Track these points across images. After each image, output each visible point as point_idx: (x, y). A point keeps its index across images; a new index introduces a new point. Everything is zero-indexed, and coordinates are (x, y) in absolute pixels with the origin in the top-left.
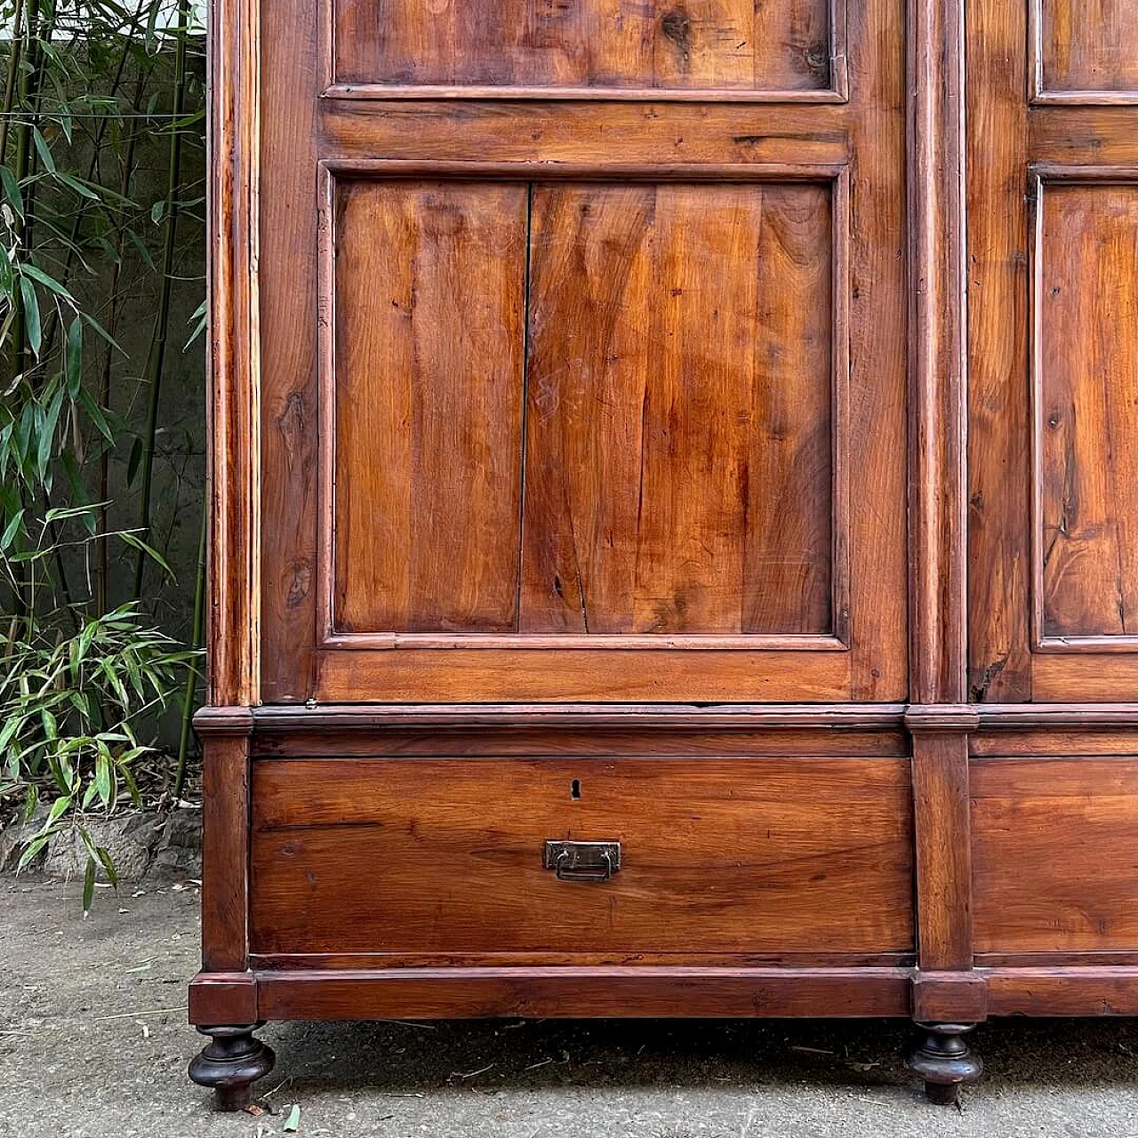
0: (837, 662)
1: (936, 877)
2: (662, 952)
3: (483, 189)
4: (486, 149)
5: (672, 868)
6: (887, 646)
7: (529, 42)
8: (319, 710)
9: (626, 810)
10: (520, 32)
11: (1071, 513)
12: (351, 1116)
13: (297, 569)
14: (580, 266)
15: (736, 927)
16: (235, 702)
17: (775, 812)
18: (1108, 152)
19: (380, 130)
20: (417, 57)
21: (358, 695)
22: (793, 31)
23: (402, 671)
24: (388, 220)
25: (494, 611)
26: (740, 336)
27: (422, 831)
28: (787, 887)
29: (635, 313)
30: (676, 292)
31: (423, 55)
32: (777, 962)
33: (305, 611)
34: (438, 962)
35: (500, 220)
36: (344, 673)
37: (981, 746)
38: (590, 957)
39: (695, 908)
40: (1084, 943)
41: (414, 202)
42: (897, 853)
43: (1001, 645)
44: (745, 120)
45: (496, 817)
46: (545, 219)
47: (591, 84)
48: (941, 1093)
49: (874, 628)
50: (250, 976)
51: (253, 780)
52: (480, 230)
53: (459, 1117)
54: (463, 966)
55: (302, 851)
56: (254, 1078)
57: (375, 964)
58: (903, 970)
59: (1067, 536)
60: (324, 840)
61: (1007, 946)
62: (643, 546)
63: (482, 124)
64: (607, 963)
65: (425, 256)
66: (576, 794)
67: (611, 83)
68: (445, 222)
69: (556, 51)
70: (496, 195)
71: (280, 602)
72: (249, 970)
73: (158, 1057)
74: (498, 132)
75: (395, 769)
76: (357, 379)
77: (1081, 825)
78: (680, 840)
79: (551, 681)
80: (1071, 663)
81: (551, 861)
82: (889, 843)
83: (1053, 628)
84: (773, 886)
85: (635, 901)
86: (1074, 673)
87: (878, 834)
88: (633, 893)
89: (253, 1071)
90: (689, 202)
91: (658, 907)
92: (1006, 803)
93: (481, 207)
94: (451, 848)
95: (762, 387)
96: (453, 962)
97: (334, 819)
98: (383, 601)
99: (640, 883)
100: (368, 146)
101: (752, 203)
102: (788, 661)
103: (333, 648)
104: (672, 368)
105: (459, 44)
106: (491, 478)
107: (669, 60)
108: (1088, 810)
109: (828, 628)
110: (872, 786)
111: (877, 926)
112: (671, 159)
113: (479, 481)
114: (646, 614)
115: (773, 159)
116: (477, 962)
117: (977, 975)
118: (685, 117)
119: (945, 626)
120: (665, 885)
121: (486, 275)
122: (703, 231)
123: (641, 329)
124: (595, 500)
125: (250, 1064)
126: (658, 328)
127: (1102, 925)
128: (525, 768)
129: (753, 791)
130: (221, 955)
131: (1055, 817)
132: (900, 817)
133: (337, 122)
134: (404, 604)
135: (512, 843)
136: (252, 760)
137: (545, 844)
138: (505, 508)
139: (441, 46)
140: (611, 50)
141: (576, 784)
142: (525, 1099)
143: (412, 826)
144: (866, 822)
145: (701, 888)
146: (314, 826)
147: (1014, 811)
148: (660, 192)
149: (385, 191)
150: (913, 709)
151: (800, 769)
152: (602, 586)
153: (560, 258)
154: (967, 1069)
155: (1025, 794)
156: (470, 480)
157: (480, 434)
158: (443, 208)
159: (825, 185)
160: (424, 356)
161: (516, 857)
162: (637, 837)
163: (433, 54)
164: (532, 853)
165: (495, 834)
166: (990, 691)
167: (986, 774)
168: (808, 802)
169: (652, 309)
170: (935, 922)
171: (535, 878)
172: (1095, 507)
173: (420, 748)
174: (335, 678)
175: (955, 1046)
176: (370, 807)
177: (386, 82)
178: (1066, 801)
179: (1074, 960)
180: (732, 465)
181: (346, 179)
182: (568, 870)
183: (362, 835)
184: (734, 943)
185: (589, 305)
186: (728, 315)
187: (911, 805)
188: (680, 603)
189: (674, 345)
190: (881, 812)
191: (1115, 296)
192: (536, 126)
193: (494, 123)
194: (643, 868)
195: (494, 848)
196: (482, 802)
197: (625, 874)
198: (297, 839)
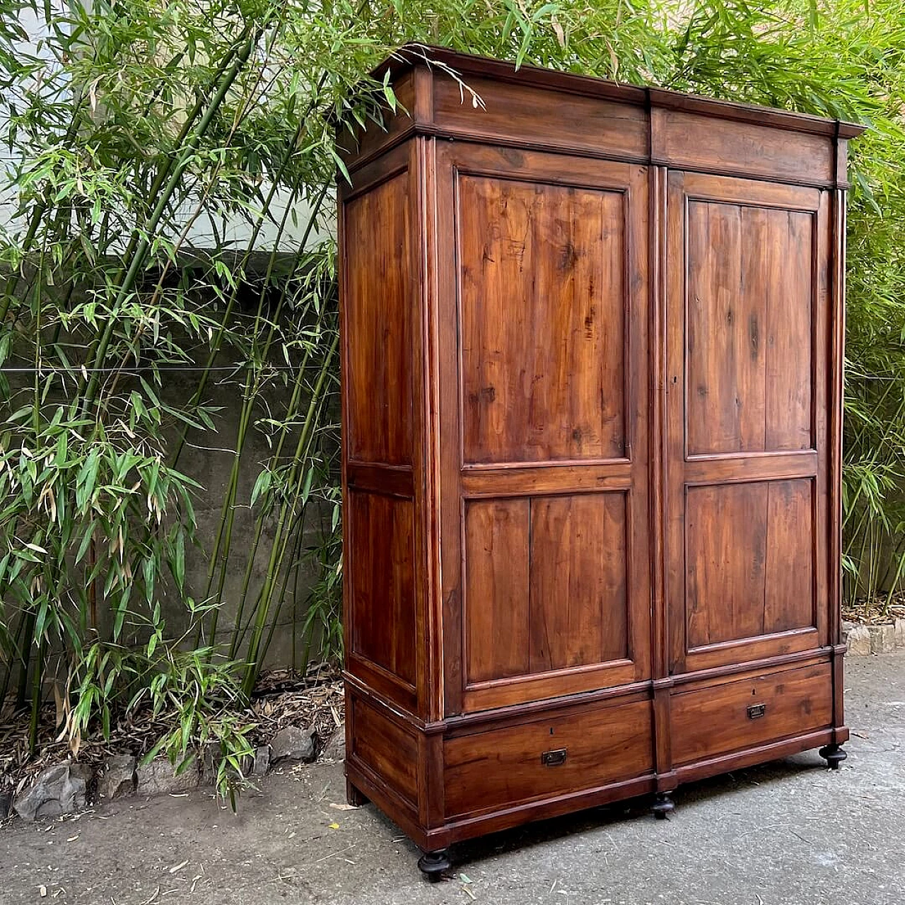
0: (631, 668)
1: (661, 741)
2: (580, 786)
3: (514, 501)
4: (518, 486)
5: (582, 755)
6: (645, 661)
7: (530, 444)
8: (466, 717)
9: (568, 736)
10: (527, 439)
11: (696, 603)
12: (483, 873)
13: (455, 662)
14: (547, 528)
15: (602, 772)
16: (437, 720)
17: (614, 726)
18: (707, 477)
19: (481, 483)
20: (492, 451)
21: (477, 709)
22: (614, 435)
23: (493, 696)
24: (483, 516)
25: (521, 667)
26: (599, 551)
27: (502, 758)
28: (617, 754)
29: (566, 546)
30: (579, 536)
31: (494, 450)
32: (615, 782)
33: (459, 676)
34: (507, 807)
35: (521, 513)
36: (472, 700)
37: (673, 692)
38: (557, 793)
39: (590, 767)
40: (701, 754)
41: (491, 508)
42: (648, 734)
43: (677, 654)
44: (601, 471)
45: (526, 747)
46: (535, 511)
47: (550, 459)
48: (661, 816)
49: (642, 655)
50: (447, 827)
51: (443, 749)
52: (514, 518)
55: (461, 774)
57: (481, 814)
58: (652, 775)
59: (695, 613)
60: (467, 768)
62: (570, 634)
63: (516, 478)
64: (562, 794)
65: (495, 529)
66: (552, 733)
67: (557, 458)
68: (502, 515)
69: (539, 447)
70: (519, 503)
71: (449, 675)
72: (446, 825)
74: (522, 480)
75: (492, 735)
76: (473, 581)
77: (700, 714)
78: (585, 743)
79: (542, 691)
80: (696, 657)
81: (544, 760)
82: (647, 731)
83: (691, 647)
84: (613, 754)
85: (570, 769)
86: (698, 660)
87: (643, 729)
88: (571, 766)
89: (447, 866)
90: (581, 501)
91: (578, 770)
92: (680, 710)
93: (516, 508)
94: (511, 762)
95: (607, 569)
96: (515, 805)
97: (472, 759)
98: (483, 669)
99: (572, 762)
100: (477, 489)
101: (601, 500)
102: (616, 671)
103: (469, 691)
104: (577, 562)
105: (507, 445)
106: (518, 615)
107: (575, 448)
108: (702, 708)
109: (627, 656)
110: (641, 712)
111: (643, 761)
112: (577, 487)
113: (515, 615)
114: (570, 660)
115: (609, 485)
116: (521, 804)
117: (673, 773)
118: (582, 472)
119: (663, 651)
120: (581, 761)
121: (517, 535)
122: (586, 512)
123: (566, 550)
124: (554, 618)
126: (572, 549)
127: (706, 746)
128: (535, 727)
129: (607, 721)
130: (435, 821)
131: (694, 712)
132: (650, 721)
133: (467, 480)
134: (489, 668)
135: (531, 756)
136: (444, 741)
137: (543, 754)
138: (524, 625)
139: (500, 446)
140: (556, 445)
141: (551, 730)
143: (498, 756)
144: (640, 725)
145: (591, 760)
146: (465, 763)
147: (682, 712)
148: (573, 498)
149: (481, 504)
150: (655, 682)
151: (620, 710)
152: (556, 651)
153: (541, 525)
154: (670, 806)
155: (685, 706)
156: (512, 616)
157: (516, 597)
158: (501, 510)
159: (625, 494)
160: (495, 569)
161: (532, 761)
162: (571, 745)
163: (498, 450)
164: (539, 758)
165: (526, 754)
166: (674, 672)
167: (674, 701)
168: (623, 721)
169: (570, 543)
170: (661, 756)
171: (539, 768)
172: (702, 600)
173: (500, 726)
174: (470, 705)
175: (667, 798)
176: (484, 752)
177: (482, 463)
178: (697, 706)
179: (698, 760)
180: (597, 600)
181: (468, 501)
182: (550, 762)
183: (480, 763)
184: (602, 777)
185: (551, 543)
186: (595, 543)
187: (654, 717)
188: (582, 653)
189: (578, 556)
190: (645, 719)
191: (707, 526)
192: (534, 477)
193: (521, 477)
194: (574, 756)
195: (525, 759)
196: (521, 742)
197: (568, 760)
198: (458, 770)
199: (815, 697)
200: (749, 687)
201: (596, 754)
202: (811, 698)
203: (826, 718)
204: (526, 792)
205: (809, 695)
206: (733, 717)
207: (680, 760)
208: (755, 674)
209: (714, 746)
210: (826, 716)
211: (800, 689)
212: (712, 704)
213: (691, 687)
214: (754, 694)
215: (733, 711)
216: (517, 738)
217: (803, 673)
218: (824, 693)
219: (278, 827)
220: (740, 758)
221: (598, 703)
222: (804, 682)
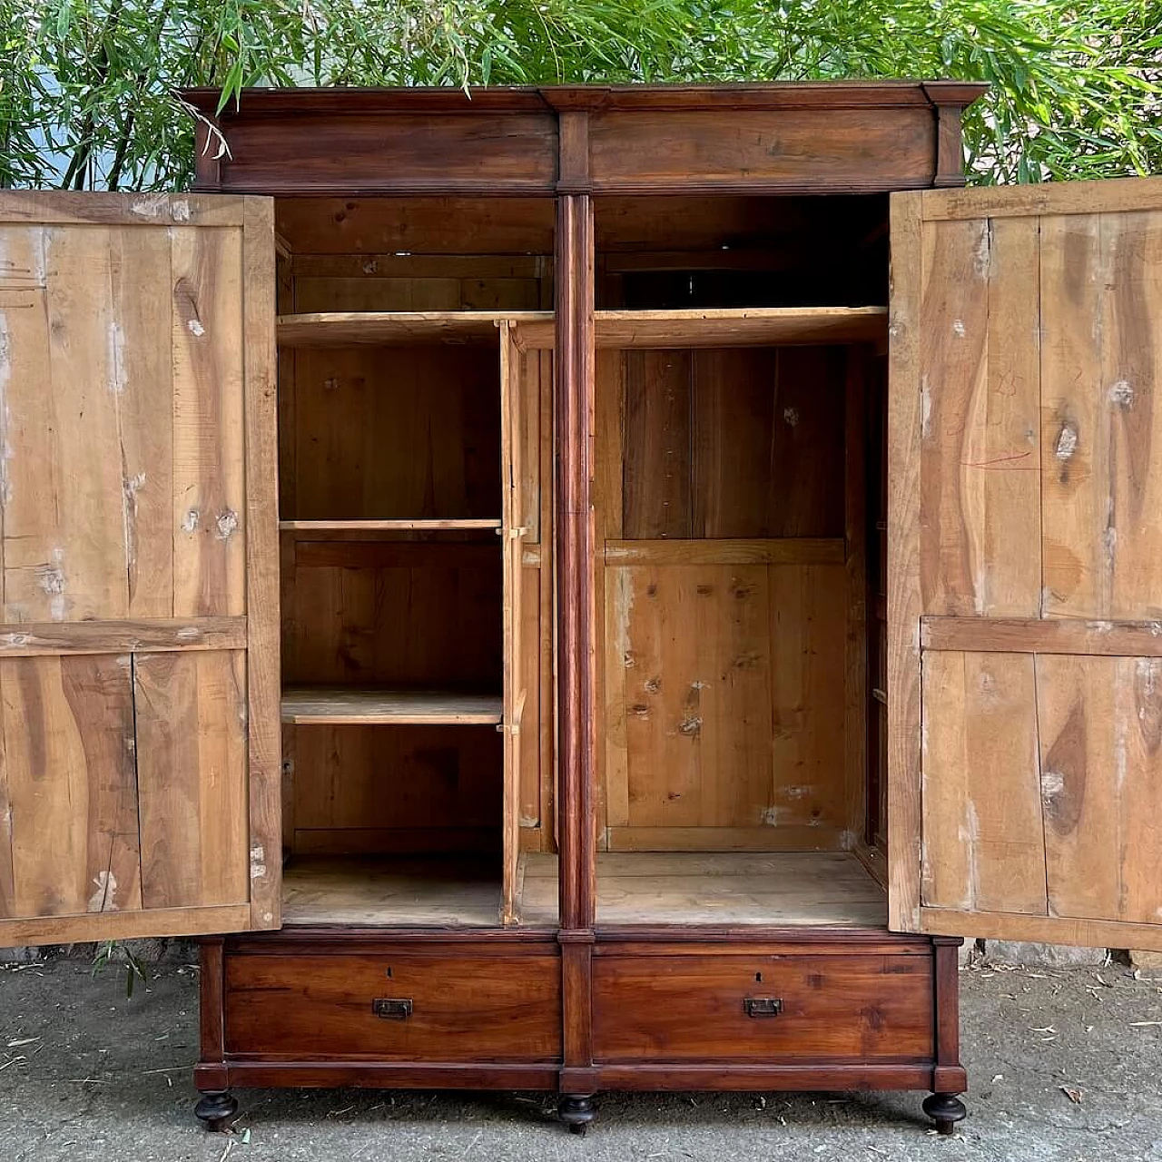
1: (573, 1019)
2: (434, 1055)
5: (438, 1013)
9: (415, 983)
12: (276, 1136)
15: (472, 1043)
27: (310, 993)
28: (497, 1023)
32: (492, 1061)
34: (319, 1059)
37: (598, 950)
38: (397, 1057)
39: (450, 1033)
40: (652, 1053)
42: (554, 1006)
45: (348, 986)
48: (577, 1129)
50: (225, 1065)
51: (225, 965)
53: (329, 1137)
54: (331, 1062)
55: (251, 1002)
56: (227, 1116)
58: (557, 1066)
60: (261, 997)
61: (612, 1054)
64: (405, 1061)
66: (389, 974)
72: (224, 1062)
73: (177, 1099)
75: (296, 960)
78: (444, 999)
81: (377, 1009)
82: (550, 1000)
84: (491, 1022)
85: (420, 1029)
87: (545, 996)
88: (419, 1025)
89: (227, 1113)
91: (431, 1033)
92: (611, 980)
94: (326, 1002)
96: (327, 1059)
97: (267, 986)
99: (422, 1020)
108: (653, 984)
110: (543, 971)
111: (544, 1042)
116: (340, 1059)
117: (594, 1069)
120: (434, 1021)
125: (225, 1109)
128: (364, 961)
129: (481, 973)
130: (208, 1054)
131: (638, 987)
132: (556, 987)
135: (357, 1000)
136: (225, 956)
137: (373, 1000)
141: (389, 970)
142: (365, 1127)
143: (305, 991)
144: (539, 990)
145: (454, 1023)
146: (257, 989)
147: (615, 984)
150: (563, 932)
151: (505, 962)
154: (589, 1117)
155: (621, 975)
161: (359, 1007)
162: (419, 997)
164: (367, 1005)
165: (348, 995)
167: (600, 965)
168: (509, 979)
170: (572, 1041)
171: (369, 1017)
173: (309, 951)
175: (583, 1104)
176: (284, 980)
178: (643, 979)
179: (646, 1061)
182: (384, 1013)
183: (282, 994)
184: (471, 1051)
187: (561, 983)
190: (547, 983)
194: (424, 1013)
195: (347, 1002)
196: (341, 978)
197: (415, 1016)
198: (246, 996)
199: (893, 1006)
200: (750, 968)
201: (461, 1016)
202: (883, 1006)
203: (920, 1045)
204: (350, 1045)
205: (879, 1002)
206: (716, 1009)
207: (609, 1053)
208: (763, 950)
210: (917, 1042)
211: (859, 988)
212: (674, 981)
214: (758, 979)
215: (715, 999)
216: (335, 971)
218: (915, 1001)
220: (724, 1075)
221: (465, 945)
222: (867, 979)
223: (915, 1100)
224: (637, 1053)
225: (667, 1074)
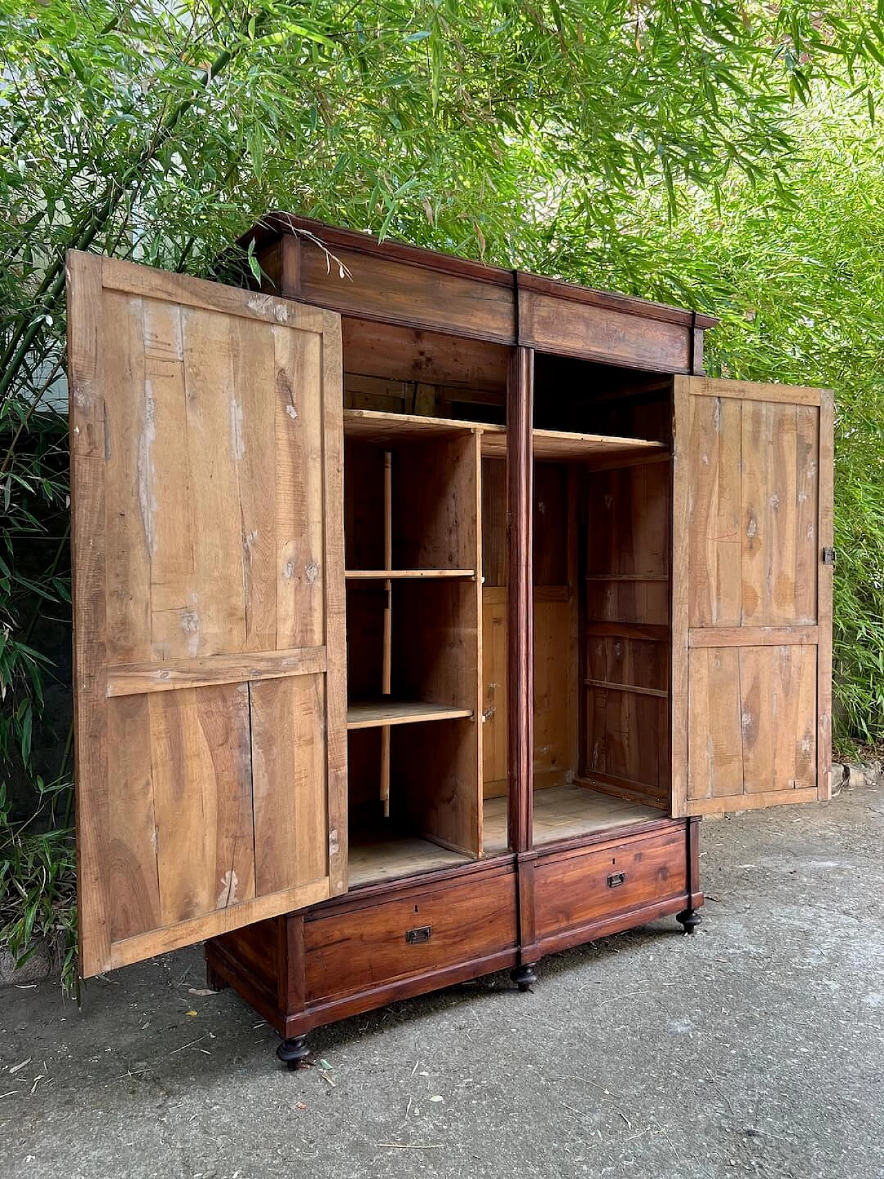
1: (525, 914)
2: (444, 963)
5: (447, 931)
9: (433, 912)
15: (466, 947)
17: (477, 901)
27: (365, 938)
28: (482, 928)
32: (479, 956)
34: (370, 988)
38: (421, 971)
39: (455, 943)
40: (564, 924)
42: (513, 907)
45: (391, 925)
48: (524, 988)
50: (307, 1012)
51: (304, 932)
54: (379, 987)
55: (322, 956)
58: (517, 948)
60: (329, 950)
64: (426, 972)
66: (416, 911)
72: (306, 1010)
75: (354, 915)
77: (564, 886)
78: (449, 919)
81: (409, 938)
82: (512, 904)
84: (477, 929)
85: (435, 946)
87: (508, 902)
88: (434, 943)
91: (443, 946)
92: (543, 881)
94: (375, 942)
96: (376, 986)
97: (333, 941)
99: (437, 939)
108: (564, 879)
110: (506, 885)
111: (508, 935)
116: (384, 984)
117: (536, 945)
120: (445, 937)
127: (568, 917)
128: (401, 904)
129: (472, 895)
130: (295, 1007)
131: (556, 883)
132: (515, 894)
135: (396, 935)
136: (304, 924)
137: (407, 932)
141: (416, 907)
143: (361, 937)
144: (505, 899)
145: (456, 935)
146: (327, 945)
147: (545, 884)
150: (519, 855)
154: (534, 978)
155: (548, 877)
161: (396, 939)
162: (436, 922)
164: (403, 936)
165: (390, 932)
167: (538, 873)
168: (488, 895)
170: (525, 928)
171: (404, 946)
175: (532, 970)
176: (347, 932)
178: (557, 877)
179: (560, 931)
183: (344, 945)
184: (466, 953)
187: (518, 889)
190: (509, 892)
194: (439, 933)
195: (389, 938)
196: (385, 921)
197: (433, 936)
198: (319, 953)
199: (672, 863)
200: (610, 856)
201: (460, 930)
202: (667, 865)
203: (681, 887)
204: (391, 970)
205: (666, 862)
206: (594, 887)
207: (543, 931)
208: (617, 843)
209: (574, 917)
210: (681, 883)
211: (657, 857)
212: (573, 874)
213: (554, 858)
214: (614, 863)
215: (594, 881)
216: (383, 916)
217: (660, 841)
218: (680, 859)
219: (132, 1018)
220: (600, 928)
221: (463, 877)
222: (661, 850)
223: (672, 921)
224: (556, 927)
225: (573, 936)
